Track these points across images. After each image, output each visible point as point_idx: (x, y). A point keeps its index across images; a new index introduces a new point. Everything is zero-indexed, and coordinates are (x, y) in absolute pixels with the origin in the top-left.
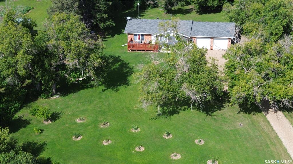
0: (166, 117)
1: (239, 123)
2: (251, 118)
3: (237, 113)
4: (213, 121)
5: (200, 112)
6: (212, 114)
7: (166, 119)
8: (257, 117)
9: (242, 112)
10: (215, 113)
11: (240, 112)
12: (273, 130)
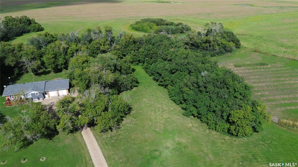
0: (25, 148)
1: (67, 141)
2: (73, 135)
3: (67, 135)
4: (53, 143)
5: (46, 139)
6: (53, 139)
7: (25, 149)
8: (77, 134)
9: (70, 133)
10: (55, 137)
11: (69, 133)
12: (84, 140)
